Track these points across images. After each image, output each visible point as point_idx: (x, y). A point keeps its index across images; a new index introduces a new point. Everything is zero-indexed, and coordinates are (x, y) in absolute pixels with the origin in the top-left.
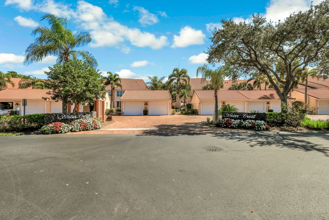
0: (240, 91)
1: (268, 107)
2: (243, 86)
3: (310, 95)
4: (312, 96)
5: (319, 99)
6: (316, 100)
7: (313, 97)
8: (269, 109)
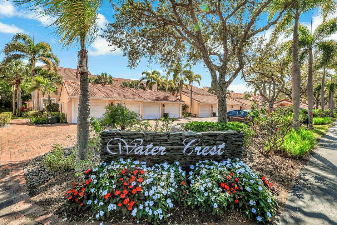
0: (133, 89)
1: (164, 110)
2: (136, 85)
3: (194, 99)
4: (195, 100)
5: (201, 102)
6: (199, 103)
7: (197, 100)
8: (164, 113)
